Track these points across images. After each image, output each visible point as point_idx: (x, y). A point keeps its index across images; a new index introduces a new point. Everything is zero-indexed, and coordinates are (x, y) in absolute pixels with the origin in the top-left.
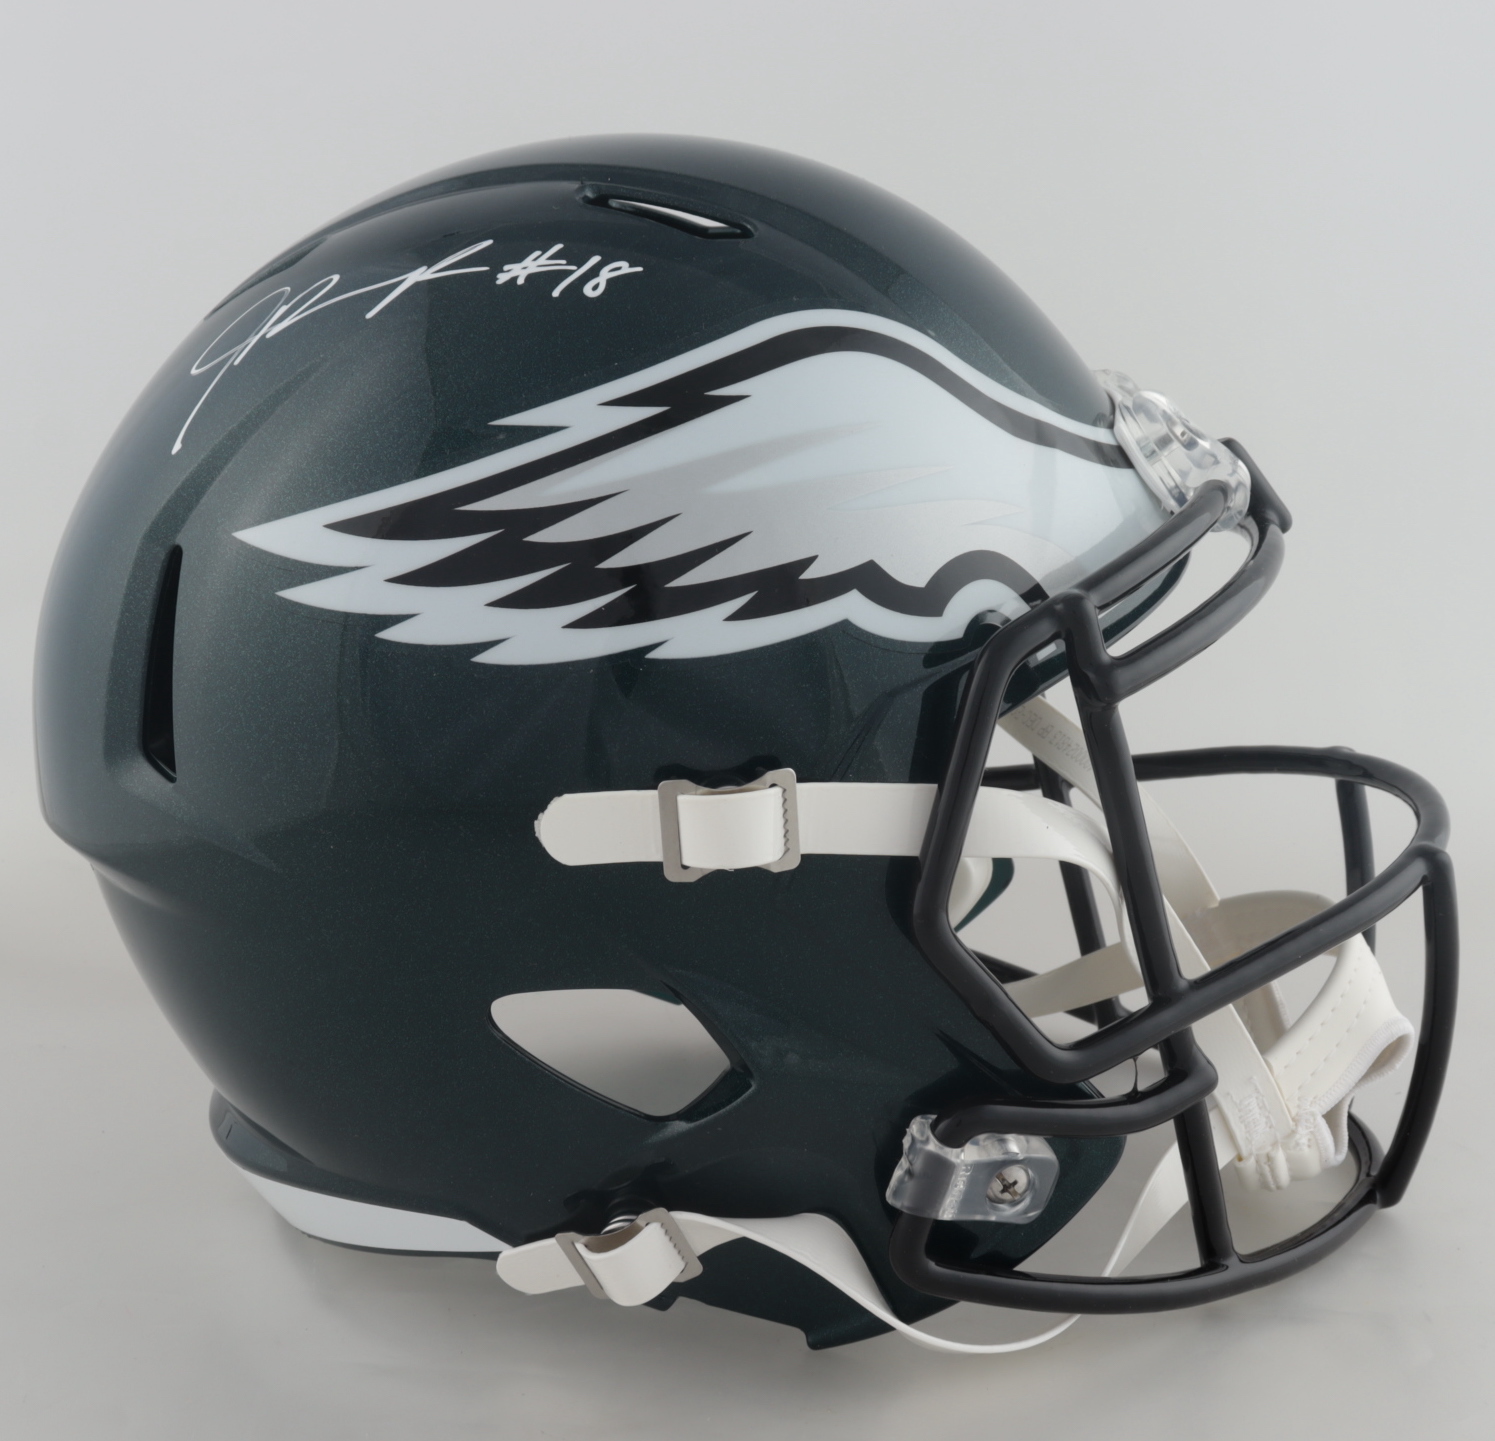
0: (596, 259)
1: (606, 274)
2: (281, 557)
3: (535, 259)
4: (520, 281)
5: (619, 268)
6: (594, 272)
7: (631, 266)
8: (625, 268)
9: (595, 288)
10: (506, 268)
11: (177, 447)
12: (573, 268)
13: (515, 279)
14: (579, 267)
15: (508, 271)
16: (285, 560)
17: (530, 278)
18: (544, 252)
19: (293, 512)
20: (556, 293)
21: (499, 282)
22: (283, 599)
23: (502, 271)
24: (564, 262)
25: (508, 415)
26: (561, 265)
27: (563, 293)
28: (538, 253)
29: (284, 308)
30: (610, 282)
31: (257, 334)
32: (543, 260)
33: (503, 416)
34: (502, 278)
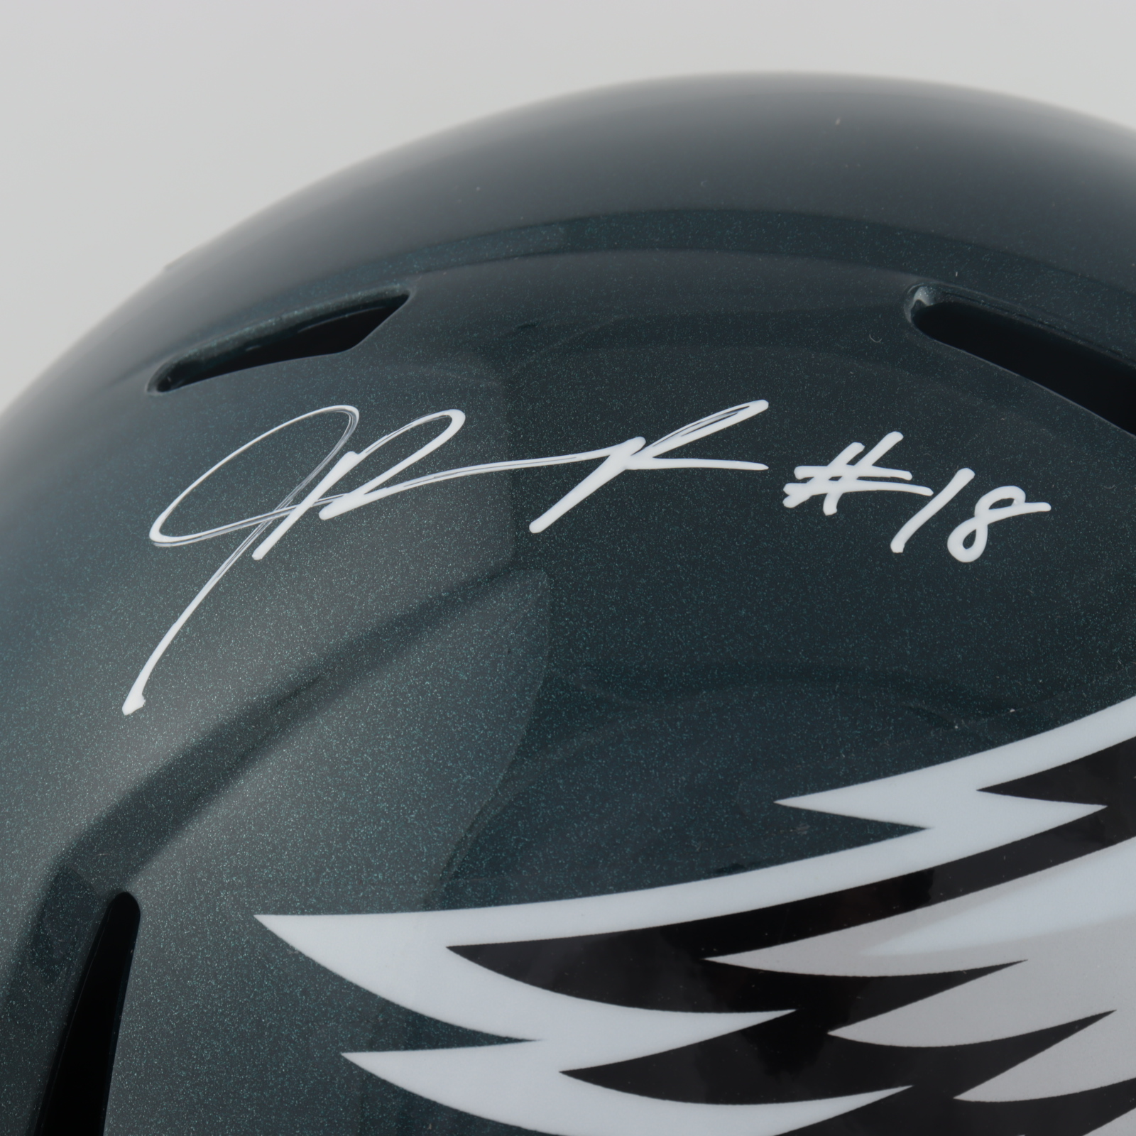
0: (964, 477)
1: (984, 515)
2: (358, 989)
3: (853, 462)
4: (830, 508)
5: (1007, 503)
6: (962, 508)
7: (1028, 500)
8: (1021, 505)
9: (969, 541)
10: (801, 472)
11: (134, 702)
12: (926, 491)
13: (818, 500)
14: (937, 490)
15: (805, 480)
16: (366, 997)
17: (847, 500)
18: (869, 446)
19: (387, 906)
20: (898, 545)
21: (790, 503)
22: (357, 1067)
23: (794, 480)
24: (907, 475)
25: (813, 791)
26: (901, 481)
27: (909, 544)
28: (856, 448)
29: (350, 461)
30: (994, 528)
31: (298, 500)
32: (867, 466)
33: (805, 791)
34: (795, 495)
